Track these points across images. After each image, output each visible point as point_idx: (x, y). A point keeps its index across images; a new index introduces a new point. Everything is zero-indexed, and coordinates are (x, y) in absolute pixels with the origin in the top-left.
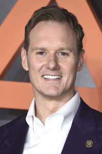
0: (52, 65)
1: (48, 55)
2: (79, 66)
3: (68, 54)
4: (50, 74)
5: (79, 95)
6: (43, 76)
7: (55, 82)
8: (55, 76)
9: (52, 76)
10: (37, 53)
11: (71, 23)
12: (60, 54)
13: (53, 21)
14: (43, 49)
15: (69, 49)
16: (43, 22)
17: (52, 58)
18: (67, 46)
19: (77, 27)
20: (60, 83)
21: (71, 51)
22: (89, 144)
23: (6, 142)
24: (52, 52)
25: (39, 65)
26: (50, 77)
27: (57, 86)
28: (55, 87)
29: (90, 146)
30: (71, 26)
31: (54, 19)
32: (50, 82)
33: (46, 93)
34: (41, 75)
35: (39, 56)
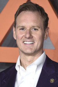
0: (28, 36)
1: (26, 30)
2: (45, 36)
3: (37, 30)
4: (27, 41)
5: (45, 53)
6: (23, 42)
7: (30, 45)
8: (30, 42)
9: (28, 42)
10: (20, 29)
11: (40, 12)
12: (33, 29)
13: (29, 11)
14: (23, 27)
15: (38, 27)
16: (23, 12)
17: (28, 32)
18: (37, 25)
19: (43, 14)
20: (33, 46)
21: (39, 28)
22: (52, 81)
23: (4, 81)
24: (28, 28)
25: (21, 36)
26: (27, 43)
27: (31, 48)
28: (30, 48)
29: (53, 82)
30: (40, 14)
31: (30, 10)
32: (27, 45)
33: (25, 52)
34: (22, 41)
35: (21, 31)
